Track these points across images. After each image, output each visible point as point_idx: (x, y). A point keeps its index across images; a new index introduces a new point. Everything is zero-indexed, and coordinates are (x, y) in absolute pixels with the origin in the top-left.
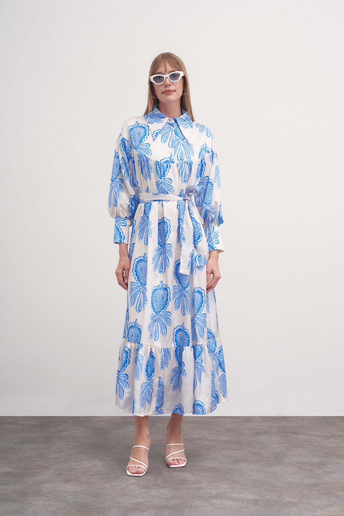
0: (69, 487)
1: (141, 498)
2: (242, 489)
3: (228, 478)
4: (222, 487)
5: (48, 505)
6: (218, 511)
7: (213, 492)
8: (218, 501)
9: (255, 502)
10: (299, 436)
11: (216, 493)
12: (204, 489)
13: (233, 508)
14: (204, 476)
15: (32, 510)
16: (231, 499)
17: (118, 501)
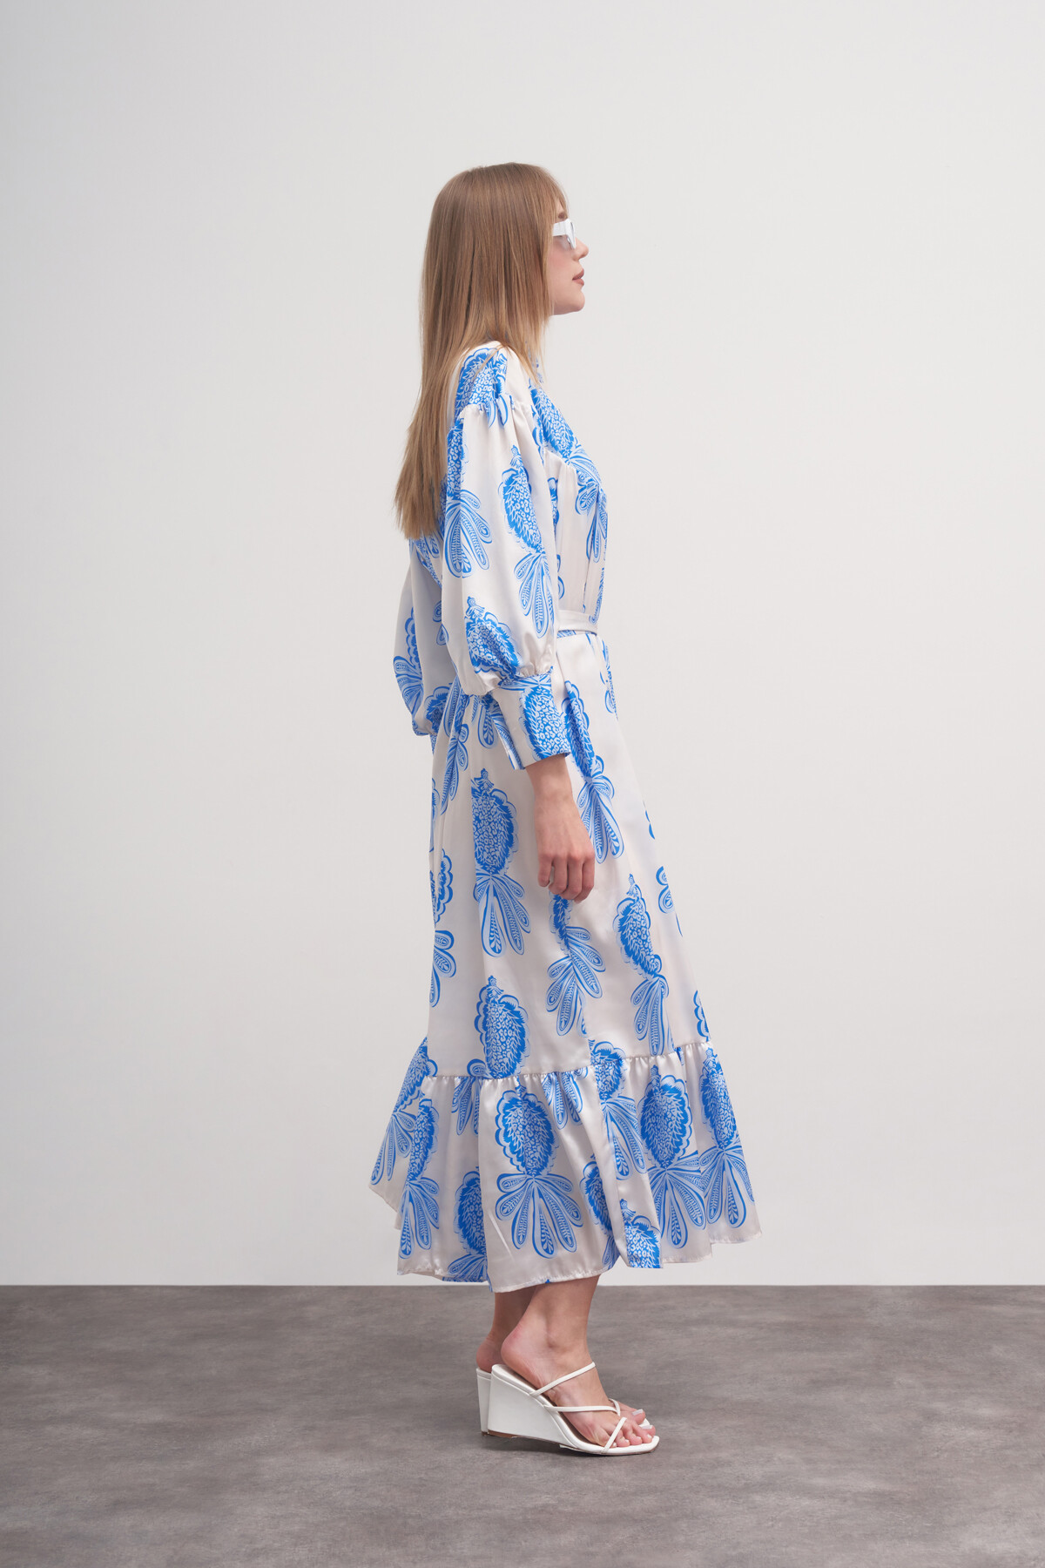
0: (338, 1464)
1: (547, 1493)
2: (839, 1462)
3: (797, 1433)
4: (780, 1459)
5: (282, 1516)
6: (773, 1526)
7: (756, 1473)
8: (772, 1499)
9: (881, 1500)
10: (995, 1308)
11: (763, 1476)
12: (729, 1463)
13: (815, 1519)
14: (727, 1427)
15: (236, 1530)
16: (808, 1491)
17: (481, 1502)
